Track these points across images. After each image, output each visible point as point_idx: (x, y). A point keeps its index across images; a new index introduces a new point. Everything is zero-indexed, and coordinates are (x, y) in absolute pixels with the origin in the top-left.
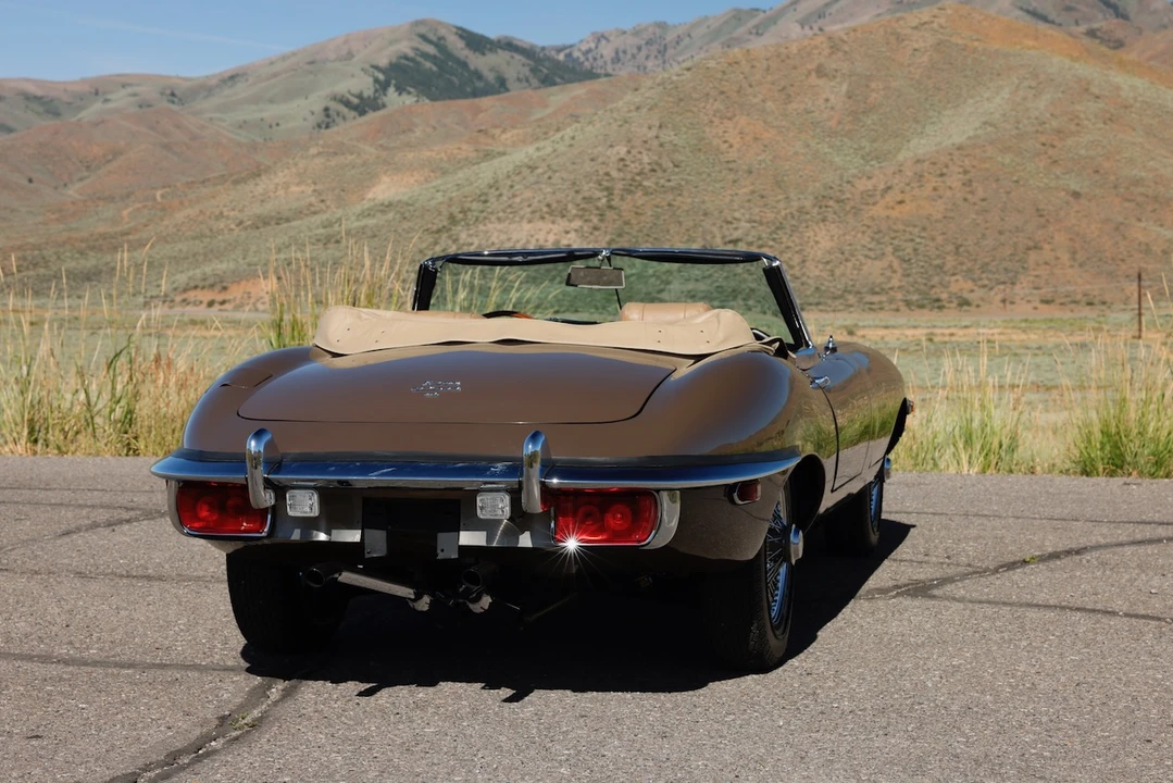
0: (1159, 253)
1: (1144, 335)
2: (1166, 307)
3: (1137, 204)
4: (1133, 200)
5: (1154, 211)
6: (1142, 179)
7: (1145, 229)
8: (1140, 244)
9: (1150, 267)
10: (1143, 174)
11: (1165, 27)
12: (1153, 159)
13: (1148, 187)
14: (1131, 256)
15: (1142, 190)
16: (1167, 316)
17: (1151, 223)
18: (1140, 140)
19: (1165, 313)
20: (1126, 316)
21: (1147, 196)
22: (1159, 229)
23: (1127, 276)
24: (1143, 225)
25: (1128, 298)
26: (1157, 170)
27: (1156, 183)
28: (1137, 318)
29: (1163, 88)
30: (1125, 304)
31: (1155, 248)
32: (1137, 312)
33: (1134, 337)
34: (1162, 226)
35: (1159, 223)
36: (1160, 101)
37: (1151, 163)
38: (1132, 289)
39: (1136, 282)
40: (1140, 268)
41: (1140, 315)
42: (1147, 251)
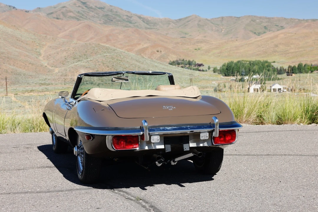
0: (10, 72)
1: (8, 95)
2: (13, 87)
3: (3, 59)
4: (2, 58)
5: (8, 61)
6: (4, 52)
7: (6, 66)
8: (5, 70)
9: (8, 76)
10: (4, 51)
11: (5, 11)
12: (6, 47)
13: (6, 54)
14: (2, 73)
15: (4, 55)
16: (14, 89)
17: (7, 64)
18: (3, 42)
19: (13, 89)
20: (3, 90)
21: (6, 57)
22: (9, 66)
23: (2, 79)
24: (5, 65)
26: (8, 50)
27: (8, 54)
28: (6, 90)
29: (7, 28)
30: (2, 86)
31: (9, 71)
32: (6, 88)
33: (5, 95)
34: (10, 65)
35: (9, 64)
36: (7, 31)
37: (6, 48)
38: (4, 82)
39: (5, 80)
40: (6, 76)
41: (7, 89)
42: (7, 72)
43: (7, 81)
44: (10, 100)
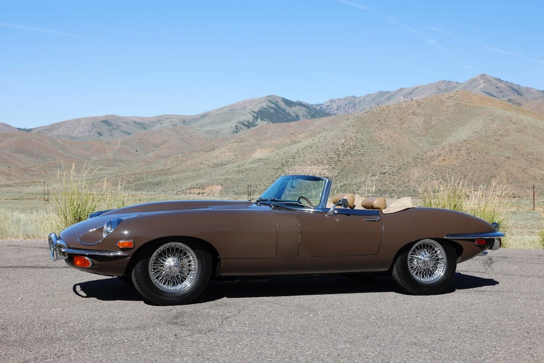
0: (540, 179)
1: (535, 209)
3: (531, 162)
4: (529, 160)
5: (537, 164)
6: (532, 153)
7: (534, 170)
8: (532, 176)
10: (533, 151)
11: (536, 99)
12: (536, 145)
13: (535, 155)
14: (529, 180)
15: (532, 156)
17: (536, 168)
18: (531, 139)
20: (528, 202)
21: (534, 159)
22: (539, 171)
23: (528, 187)
25: (528, 195)
26: (537, 149)
27: (537, 154)
29: (539, 120)
30: (527, 197)
31: (538, 177)
33: (532, 210)
34: (540, 169)
36: (538, 125)
37: (535, 147)
38: (531, 192)
39: (532, 189)
40: (534, 185)
41: (534, 201)
42: (535, 179)
43: (535, 190)
44: (538, 216)
